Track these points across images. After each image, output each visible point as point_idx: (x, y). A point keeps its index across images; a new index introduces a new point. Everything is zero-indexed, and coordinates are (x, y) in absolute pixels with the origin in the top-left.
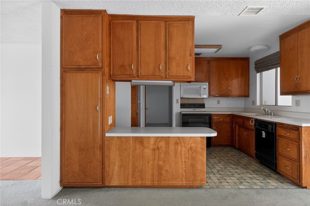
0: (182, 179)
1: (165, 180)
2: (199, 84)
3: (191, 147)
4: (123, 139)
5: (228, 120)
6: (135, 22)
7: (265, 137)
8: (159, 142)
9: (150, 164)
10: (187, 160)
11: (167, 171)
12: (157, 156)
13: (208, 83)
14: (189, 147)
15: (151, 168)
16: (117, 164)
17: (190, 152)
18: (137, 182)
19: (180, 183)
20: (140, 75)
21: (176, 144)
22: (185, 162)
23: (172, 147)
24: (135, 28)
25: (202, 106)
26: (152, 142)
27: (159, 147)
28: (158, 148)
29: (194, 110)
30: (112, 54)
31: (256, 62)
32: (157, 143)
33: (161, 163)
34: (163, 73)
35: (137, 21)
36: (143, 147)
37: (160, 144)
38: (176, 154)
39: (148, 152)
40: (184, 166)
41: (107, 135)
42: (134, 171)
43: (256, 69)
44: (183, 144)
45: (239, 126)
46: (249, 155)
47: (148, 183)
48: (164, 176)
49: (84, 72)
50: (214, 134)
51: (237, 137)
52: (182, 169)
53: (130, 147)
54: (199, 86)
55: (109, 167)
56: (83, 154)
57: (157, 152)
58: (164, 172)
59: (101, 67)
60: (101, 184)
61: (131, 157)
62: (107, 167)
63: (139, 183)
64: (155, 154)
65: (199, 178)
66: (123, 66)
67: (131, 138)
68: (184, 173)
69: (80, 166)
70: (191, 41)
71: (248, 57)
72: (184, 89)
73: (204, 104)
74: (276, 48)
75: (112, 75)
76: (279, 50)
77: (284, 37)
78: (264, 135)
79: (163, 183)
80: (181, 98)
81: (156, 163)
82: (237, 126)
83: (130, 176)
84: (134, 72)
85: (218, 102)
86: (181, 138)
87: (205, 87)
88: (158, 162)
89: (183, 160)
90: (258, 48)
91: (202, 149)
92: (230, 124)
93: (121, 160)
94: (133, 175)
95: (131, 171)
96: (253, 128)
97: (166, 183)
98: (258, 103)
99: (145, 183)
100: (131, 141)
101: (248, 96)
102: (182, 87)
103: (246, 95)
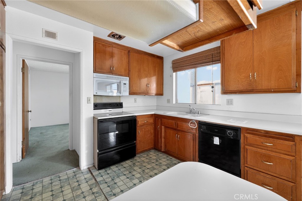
2: (118, 78)
5: (151, 121)
7: (218, 144)
13: (128, 78)
25: (119, 105)
29: (109, 111)
31: (173, 61)
43: (173, 68)
45: (166, 127)
51: (163, 140)
54: (119, 81)
71: (162, 56)
72: (98, 83)
73: (122, 103)
78: (217, 141)
80: (94, 95)
82: (163, 127)
85: (135, 101)
87: (125, 82)
92: (153, 125)
101: (162, 94)
102: (95, 79)
103: (160, 93)
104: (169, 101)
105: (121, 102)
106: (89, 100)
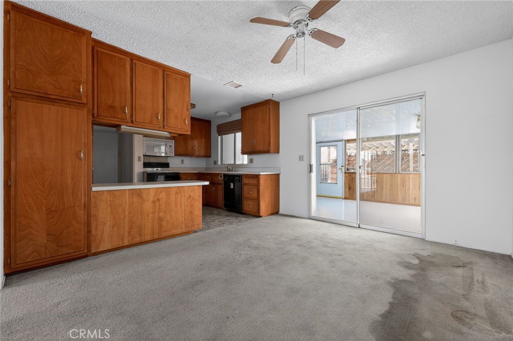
0: (182, 227)
1: (166, 231)
2: (164, 141)
3: (190, 196)
4: (116, 193)
5: (195, 178)
6: (129, 59)
7: (233, 188)
8: (160, 193)
9: (150, 218)
10: (186, 208)
11: (168, 221)
12: (157, 208)
13: (174, 141)
14: (187, 196)
15: (151, 221)
16: (108, 223)
17: (189, 200)
18: (135, 240)
19: (179, 231)
20: (134, 121)
21: (177, 193)
22: (185, 210)
23: (173, 197)
24: (128, 66)
25: (166, 165)
26: (152, 193)
27: (159, 198)
28: (159, 200)
29: (157, 169)
30: (96, 88)
31: (218, 126)
32: (158, 194)
33: (161, 214)
34: (162, 123)
35: (132, 60)
36: (142, 199)
37: (161, 196)
38: (176, 203)
39: (148, 206)
40: (184, 214)
41: (94, 189)
42: (131, 228)
43: (217, 132)
44: (183, 194)
46: (218, 207)
47: (148, 238)
48: (165, 227)
49: (55, 104)
50: (207, 183)
52: (182, 217)
53: (126, 202)
55: (96, 228)
56: (55, 218)
57: (157, 204)
58: (164, 224)
59: (85, 102)
60: (86, 251)
61: (127, 213)
62: (93, 229)
63: (138, 240)
64: (155, 206)
65: (196, 223)
66: (112, 107)
67: (127, 191)
68: (183, 220)
69: (48, 235)
70: (188, 97)
72: (147, 145)
74: (238, 116)
75: (96, 115)
76: (240, 118)
77: (245, 109)
78: (232, 186)
79: (163, 235)
80: (144, 155)
81: (156, 215)
83: (126, 234)
84: (128, 116)
85: (182, 162)
86: (181, 188)
87: (170, 145)
88: (159, 214)
89: (183, 209)
90: (223, 113)
91: (199, 196)
93: (114, 218)
94: (129, 233)
95: (126, 229)
96: (222, 182)
97: (167, 234)
98: (219, 163)
99: (145, 239)
100: (127, 194)
101: (210, 157)
102: (145, 142)
103: (208, 155)
104: (215, 163)
105: (168, 162)
106: (139, 159)
